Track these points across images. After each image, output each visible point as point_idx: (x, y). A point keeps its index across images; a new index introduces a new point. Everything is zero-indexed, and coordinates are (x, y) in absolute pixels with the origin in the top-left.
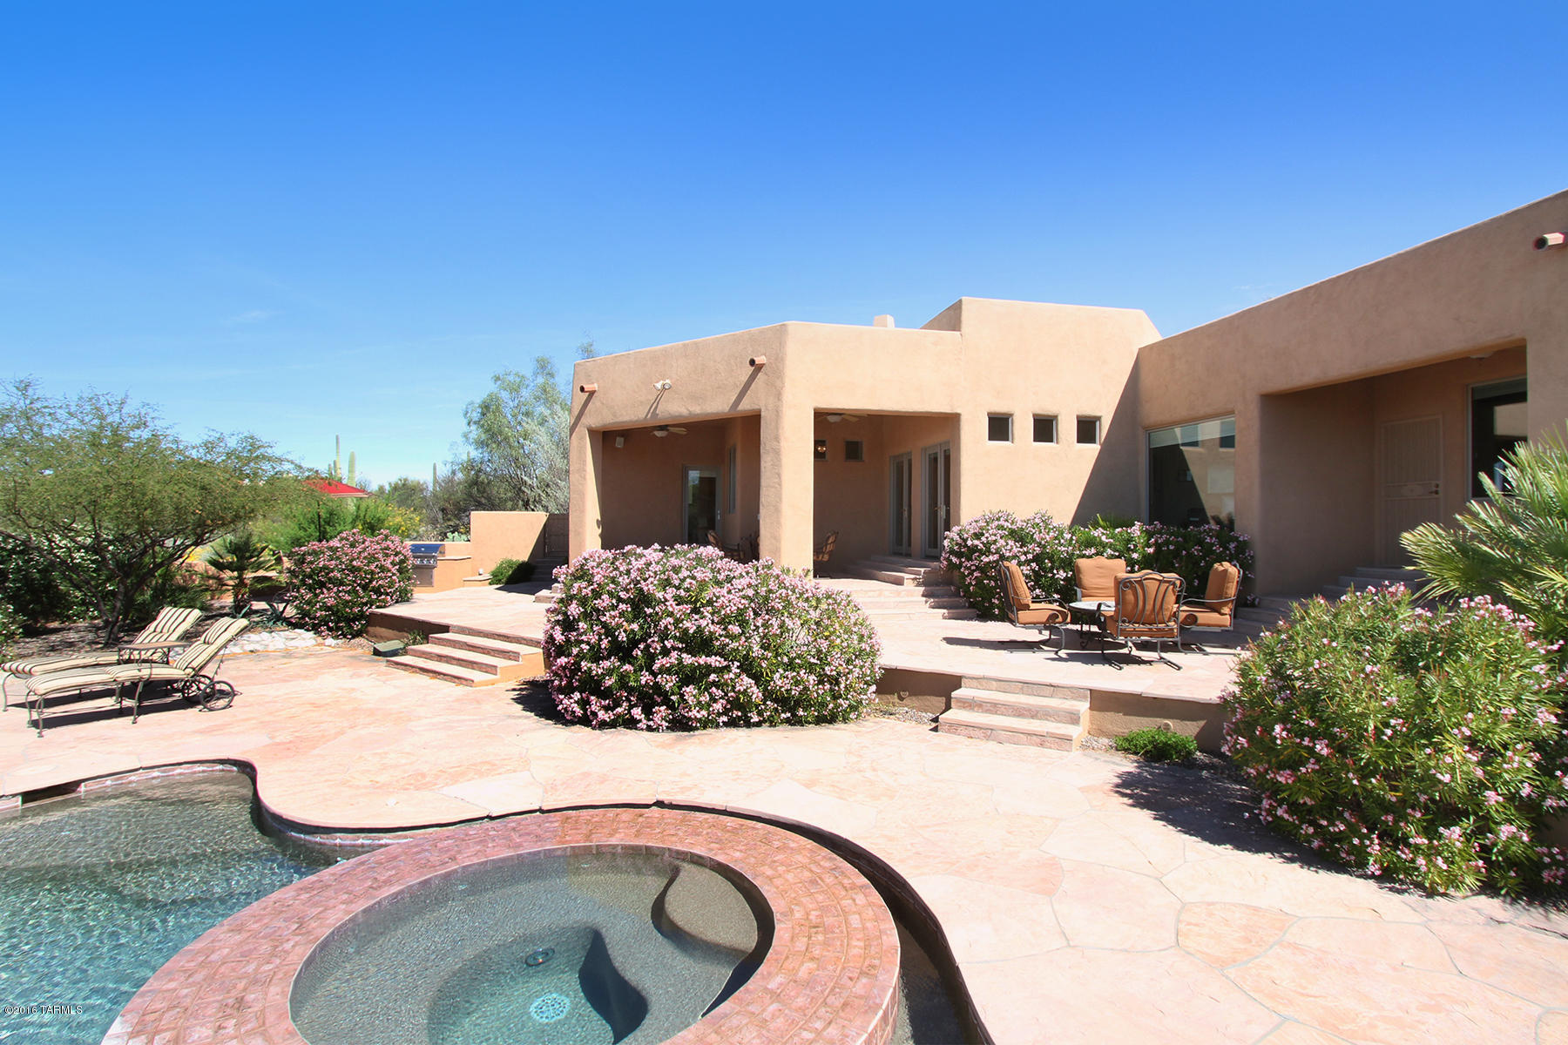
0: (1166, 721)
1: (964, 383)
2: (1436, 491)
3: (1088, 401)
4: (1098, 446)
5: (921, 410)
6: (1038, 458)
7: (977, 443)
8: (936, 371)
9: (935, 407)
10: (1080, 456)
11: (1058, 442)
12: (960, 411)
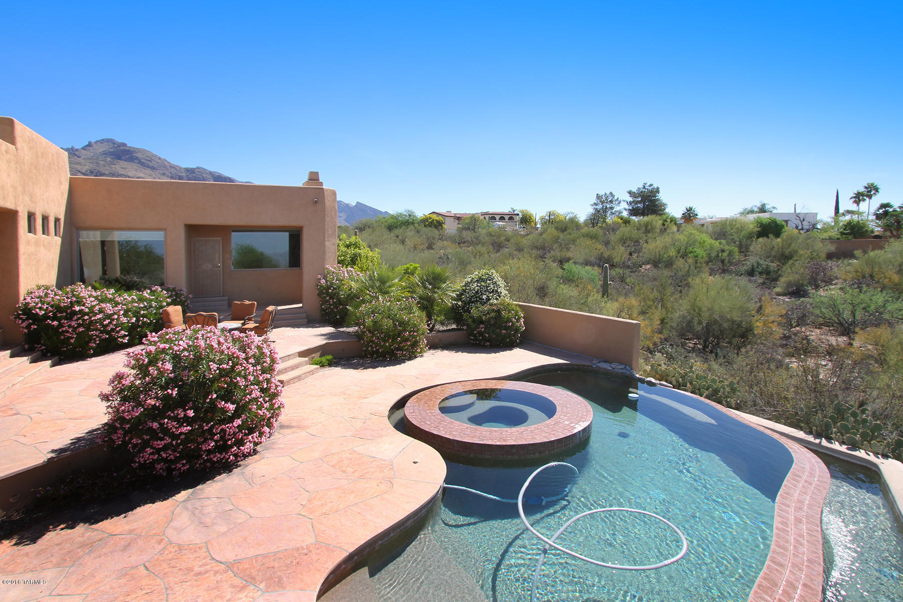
1: (19, 188)
2: (219, 267)
3: (57, 208)
4: (60, 239)
5: (4, 207)
6: (44, 245)
7: (25, 234)
8: (9, 175)
9: (9, 205)
10: (56, 244)
11: (48, 235)
12: (18, 209)
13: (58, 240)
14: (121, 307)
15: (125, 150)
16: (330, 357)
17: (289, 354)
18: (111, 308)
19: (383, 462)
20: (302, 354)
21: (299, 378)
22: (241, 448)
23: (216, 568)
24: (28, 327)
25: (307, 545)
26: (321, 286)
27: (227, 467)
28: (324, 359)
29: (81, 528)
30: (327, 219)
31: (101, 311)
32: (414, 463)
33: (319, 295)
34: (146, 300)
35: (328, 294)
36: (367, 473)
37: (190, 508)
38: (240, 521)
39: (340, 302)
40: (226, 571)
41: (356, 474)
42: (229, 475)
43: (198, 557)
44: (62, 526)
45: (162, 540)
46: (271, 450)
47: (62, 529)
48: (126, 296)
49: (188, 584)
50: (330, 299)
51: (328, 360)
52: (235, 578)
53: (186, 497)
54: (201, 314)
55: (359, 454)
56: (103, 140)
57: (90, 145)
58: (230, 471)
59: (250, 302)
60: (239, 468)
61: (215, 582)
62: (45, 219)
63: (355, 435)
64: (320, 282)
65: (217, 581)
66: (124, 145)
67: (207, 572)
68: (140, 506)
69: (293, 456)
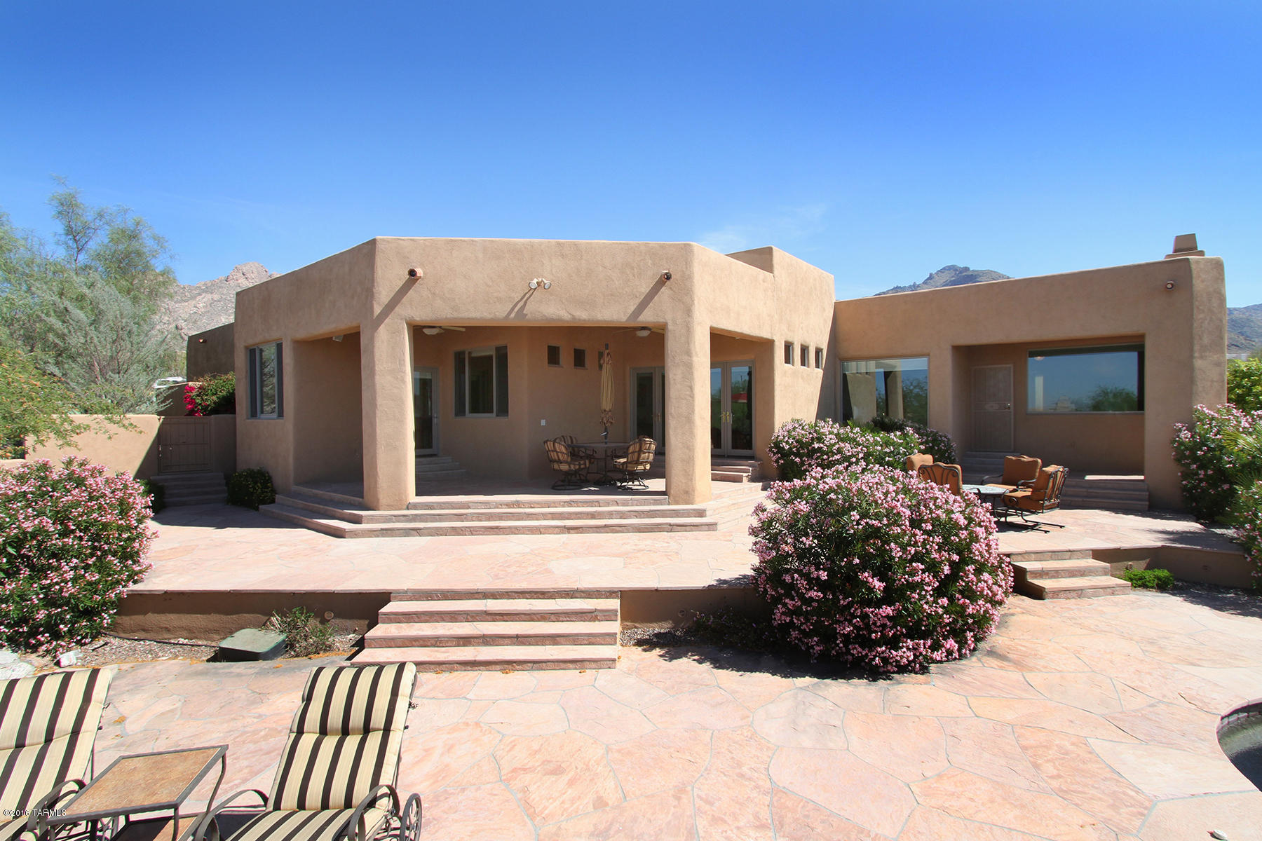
0: (1130, 563)
1: (776, 316)
2: (1009, 408)
3: (819, 337)
4: (822, 371)
5: (759, 335)
6: (802, 378)
7: (781, 364)
8: (765, 304)
9: (765, 334)
10: (817, 377)
11: (808, 367)
12: (774, 338)
13: (820, 372)
14: (862, 449)
15: (968, 276)
16: (1164, 573)
17: (1071, 548)
18: (850, 448)
19: (1133, 793)
20: (1099, 554)
21: (1079, 593)
22: (892, 651)
23: (761, 783)
24: (777, 461)
25: (877, 835)
26: (1181, 443)
27: (874, 674)
28: (1149, 575)
29: (707, 666)
30: (1199, 316)
31: (839, 451)
32: (1213, 835)
33: (1178, 460)
34: (893, 444)
35: (1196, 459)
36: (1079, 792)
37: (799, 699)
38: (831, 745)
39: (1223, 476)
40: (766, 793)
41: (1055, 784)
42: (870, 685)
43: (758, 757)
44: (696, 657)
45: (748, 717)
46: (947, 678)
47: (694, 660)
48: (870, 437)
49: (725, 778)
50: (1199, 468)
51: (1159, 578)
52: (766, 808)
53: (806, 685)
54: (939, 466)
55: (1090, 753)
56: (944, 269)
57: (931, 277)
58: (874, 680)
59: (1031, 459)
60: (888, 681)
61: (746, 796)
62: (804, 350)
63: (1113, 718)
64: (1178, 436)
65: (749, 797)
66: (967, 269)
67: (750, 779)
68: (760, 671)
69: (971, 700)
